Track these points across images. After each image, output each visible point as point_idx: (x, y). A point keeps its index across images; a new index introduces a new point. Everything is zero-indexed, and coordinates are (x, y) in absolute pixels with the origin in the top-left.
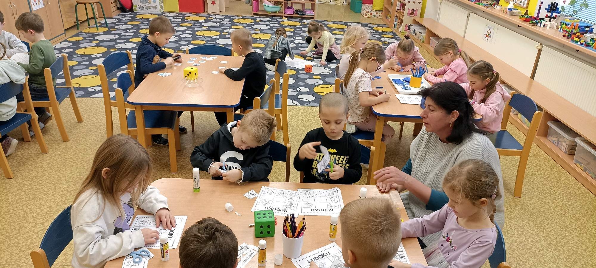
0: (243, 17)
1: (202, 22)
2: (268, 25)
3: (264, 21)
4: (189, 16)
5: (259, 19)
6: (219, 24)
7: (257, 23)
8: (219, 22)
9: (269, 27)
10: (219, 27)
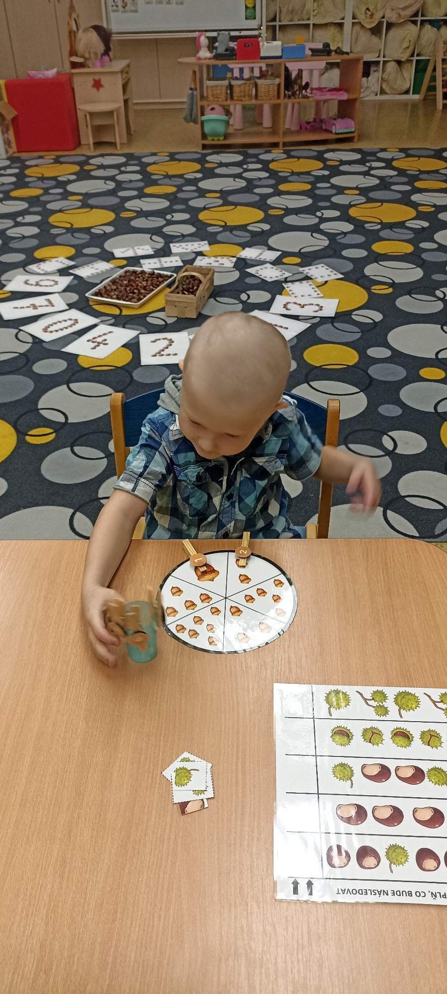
0: (172, 157)
1: (69, 182)
2: (239, 176)
3: (227, 165)
4: (36, 166)
5: (214, 158)
6: (111, 185)
7: (209, 174)
8: (112, 178)
9: (242, 184)
10: (112, 193)
